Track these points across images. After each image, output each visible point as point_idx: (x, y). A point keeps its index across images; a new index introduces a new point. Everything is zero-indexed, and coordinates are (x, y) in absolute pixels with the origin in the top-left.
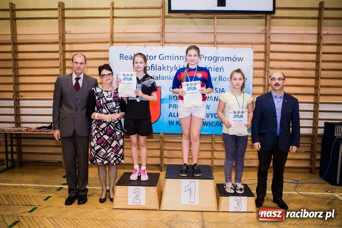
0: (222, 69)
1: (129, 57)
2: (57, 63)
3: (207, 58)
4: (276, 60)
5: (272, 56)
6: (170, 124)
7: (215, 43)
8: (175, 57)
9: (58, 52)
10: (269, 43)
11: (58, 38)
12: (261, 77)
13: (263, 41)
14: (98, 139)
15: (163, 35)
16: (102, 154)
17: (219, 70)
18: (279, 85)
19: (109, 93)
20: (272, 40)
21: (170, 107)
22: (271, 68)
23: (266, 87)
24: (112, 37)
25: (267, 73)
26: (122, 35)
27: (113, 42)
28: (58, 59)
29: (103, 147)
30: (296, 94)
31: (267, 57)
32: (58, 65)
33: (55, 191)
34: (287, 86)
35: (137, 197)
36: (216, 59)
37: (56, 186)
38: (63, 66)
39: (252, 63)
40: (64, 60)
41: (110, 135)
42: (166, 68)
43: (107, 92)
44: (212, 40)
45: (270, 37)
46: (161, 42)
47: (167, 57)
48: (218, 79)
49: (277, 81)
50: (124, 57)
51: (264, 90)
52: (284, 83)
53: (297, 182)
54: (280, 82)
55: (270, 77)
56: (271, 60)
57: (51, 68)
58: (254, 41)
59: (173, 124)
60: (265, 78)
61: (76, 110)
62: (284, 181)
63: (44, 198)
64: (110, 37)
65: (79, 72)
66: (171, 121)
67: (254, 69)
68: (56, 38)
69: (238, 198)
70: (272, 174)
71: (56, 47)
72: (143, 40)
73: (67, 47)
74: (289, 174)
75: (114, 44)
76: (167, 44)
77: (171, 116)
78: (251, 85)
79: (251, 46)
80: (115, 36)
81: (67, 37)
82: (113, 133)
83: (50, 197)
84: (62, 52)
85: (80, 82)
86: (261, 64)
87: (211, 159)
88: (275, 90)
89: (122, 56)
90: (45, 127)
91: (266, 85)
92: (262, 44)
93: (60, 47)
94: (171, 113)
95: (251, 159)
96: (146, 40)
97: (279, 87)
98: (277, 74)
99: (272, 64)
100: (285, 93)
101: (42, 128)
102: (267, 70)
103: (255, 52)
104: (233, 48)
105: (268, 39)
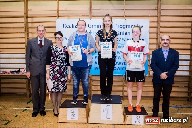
0: (129, 33)
1: (69, 26)
2: (23, 30)
3: (119, 26)
4: (165, 27)
5: (162, 24)
6: (95, 69)
7: (125, 16)
8: (99, 25)
9: (23, 23)
10: (160, 16)
11: (24, 14)
12: (155, 38)
13: (156, 15)
14: (53, 76)
15: (91, 12)
16: (55, 86)
17: (127, 34)
18: (167, 43)
19: (61, 49)
20: (162, 14)
21: (95, 58)
22: (161, 32)
23: (158, 45)
24: (58, 13)
25: (158, 35)
26: (65, 12)
27: (58, 16)
28: (24, 27)
29: (56, 81)
30: (178, 49)
31: (159, 25)
32: (24, 31)
33: (22, 111)
34: (172, 44)
35: (73, 115)
36: (125, 27)
37: (22, 109)
38: (27, 32)
39: (148, 29)
40: (28, 28)
41: (60, 74)
42: (93, 33)
43: (59, 48)
44: (122, 14)
45: (160, 12)
46: (90, 16)
47: (93, 26)
48: (126, 39)
49: (165, 41)
50: (66, 26)
51: (157, 47)
52: (170, 42)
53: (178, 107)
54: (168, 42)
55: (161, 38)
56: (161, 27)
57: (19, 33)
58: (149, 15)
59: (97, 69)
60: (157, 39)
61: (41, 59)
62: (170, 106)
63: (15, 116)
64: (57, 13)
65: (41, 36)
66: (96, 67)
67: (150, 33)
68: (22, 14)
69: (138, 116)
70: (162, 101)
71: (23, 20)
72: (78, 15)
73: (30, 20)
74: (174, 102)
75: (60, 17)
76: (94, 18)
77: (96, 64)
78: (148, 43)
79: (148, 18)
80: (60, 12)
81: (30, 13)
82: (62, 73)
83: (18, 115)
84: (26, 23)
85: (43, 42)
86: (155, 30)
87: (122, 91)
88: (164, 46)
89: (64, 25)
90: (15, 71)
91: (158, 43)
92: (155, 16)
93: (25, 19)
94: (96, 62)
95: (148, 92)
96: (80, 15)
97: (167, 44)
98: (165, 37)
99: (162, 30)
100: (170, 48)
101: (13, 71)
102: (158, 33)
103: (150, 22)
104: (137, 20)
105: (159, 13)
